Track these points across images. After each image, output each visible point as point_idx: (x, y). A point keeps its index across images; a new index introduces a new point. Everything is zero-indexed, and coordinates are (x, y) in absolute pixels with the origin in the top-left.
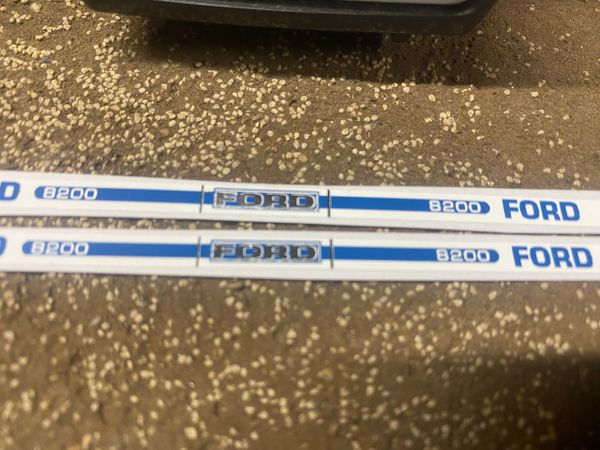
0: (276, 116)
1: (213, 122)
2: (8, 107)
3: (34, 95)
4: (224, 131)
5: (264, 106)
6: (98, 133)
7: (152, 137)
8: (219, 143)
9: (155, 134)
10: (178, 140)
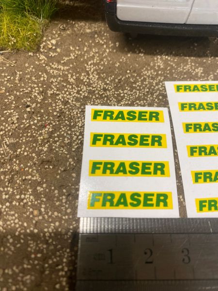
0: (162, 91)
1: (138, 94)
2: (56, 89)
3: (65, 84)
4: (142, 97)
5: (157, 87)
6: (94, 99)
7: (116, 100)
8: (141, 102)
9: (116, 99)
10: (126, 101)
